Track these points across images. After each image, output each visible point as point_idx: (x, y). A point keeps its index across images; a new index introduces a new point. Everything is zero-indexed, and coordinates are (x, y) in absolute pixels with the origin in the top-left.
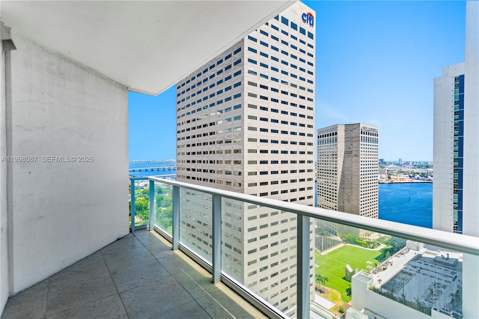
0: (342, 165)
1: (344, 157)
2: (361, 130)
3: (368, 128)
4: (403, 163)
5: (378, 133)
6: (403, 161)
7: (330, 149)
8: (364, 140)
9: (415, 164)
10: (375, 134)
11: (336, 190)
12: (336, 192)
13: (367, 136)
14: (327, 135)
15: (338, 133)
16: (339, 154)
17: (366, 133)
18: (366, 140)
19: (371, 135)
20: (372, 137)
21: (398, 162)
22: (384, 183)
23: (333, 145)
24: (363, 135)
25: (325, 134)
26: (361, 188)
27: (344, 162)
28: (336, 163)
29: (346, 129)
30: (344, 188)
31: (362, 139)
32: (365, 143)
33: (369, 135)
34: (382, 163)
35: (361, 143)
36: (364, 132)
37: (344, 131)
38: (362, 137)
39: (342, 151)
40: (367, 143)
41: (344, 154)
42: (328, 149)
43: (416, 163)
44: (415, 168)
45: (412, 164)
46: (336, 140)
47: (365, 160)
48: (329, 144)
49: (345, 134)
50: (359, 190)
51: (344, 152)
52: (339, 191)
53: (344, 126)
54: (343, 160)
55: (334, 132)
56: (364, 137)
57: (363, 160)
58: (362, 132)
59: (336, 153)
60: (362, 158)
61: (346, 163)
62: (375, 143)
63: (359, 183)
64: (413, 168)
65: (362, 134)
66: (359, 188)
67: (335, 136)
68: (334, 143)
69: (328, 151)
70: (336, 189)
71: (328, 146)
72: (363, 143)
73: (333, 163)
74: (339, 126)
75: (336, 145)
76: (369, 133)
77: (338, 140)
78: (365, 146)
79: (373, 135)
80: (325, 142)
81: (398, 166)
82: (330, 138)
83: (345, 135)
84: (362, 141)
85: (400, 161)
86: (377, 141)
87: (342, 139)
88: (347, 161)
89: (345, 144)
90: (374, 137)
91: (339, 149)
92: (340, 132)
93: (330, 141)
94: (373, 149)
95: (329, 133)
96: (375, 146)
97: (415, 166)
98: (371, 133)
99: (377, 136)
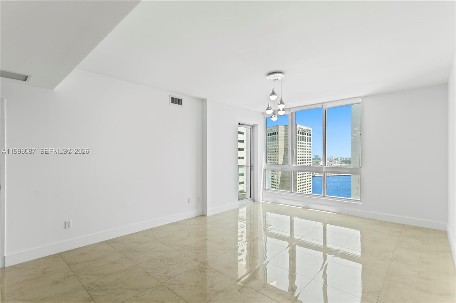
0: (282, 161)
1: (284, 153)
2: (297, 131)
3: (303, 129)
4: (333, 159)
5: (311, 133)
6: (333, 158)
7: (273, 146)
8: (300, 139)
9: (342, 159)
10: (309, 134)
11: (278, 183)
12: (278, 184)
13: (303, 135)
14: (270, 134)
15: (279, 133)
16: (280, 151)
17: (302, 133)
18: (302, 139)
19: (306, 135)
20: (307, 136)
21: (330, 158)
22: (318, 176)
23: (275, 143)
24: (299, 135)
25: (268, 133)
26: (298, 181)
27: (284, 158)
28: (277, 159)
29: (286, 130)
30: (284, 181)
31: (298, 138)
32: (301, 142)
33: (304, 134)
34: (317, 159)
35: (298, 141)
36: (300, 132)
37: (284, 131)
38: (298, 136)
39: (283, 149)
40: (303, 142)
41: (284, 151)
42: (271, 147)
43: (344, 159)
44: (342, 163)
45: (341, 159)
46: (278, 139)
47: (301, 156)
48: (272, 142)
49: (285, 133)
50: (297, 182)
51: (284, 149)
52: (280, 183)
53: (284, 126)
54: (283, 156)
55: (276, 132)
56: (300, 136)
57: (299, 156)
58: (298, 132)
59: (277, 150)
60: (298, 155)
61: (286, 158)
62: (309, 142)
63: (297, 176)
64: (341, 163)
65: (298, 133)
66: (297, 181)
67: (276, 135)
68: (276, 141)
69: (271, 148)
70: (277, 181)
71: (271, 144)
72: (299, 141)
73: (275, 159)
74: (280, 127)
75: (278, 143)
76: (304, 133)
77: (280, 139)
78: (301, 145)
79: (307, 135)
80: (269, 140)
81: (330, 161)
82: (273, 137)
83: (285, 135)
84: (298, 140)
85: (331, 158)
86: (311, 140)
87: (282, 138)
88: (286, 157)
89: (285, 143)
90: (308, 136)
91: (280, 147)
92: (281, 132)
93: (273, 139)
94: (307, 147)
95: (272, 132)
96: (309, 144)
97: (342, 161)
98: (306, 133)
99: (311, 136)
